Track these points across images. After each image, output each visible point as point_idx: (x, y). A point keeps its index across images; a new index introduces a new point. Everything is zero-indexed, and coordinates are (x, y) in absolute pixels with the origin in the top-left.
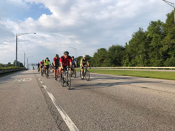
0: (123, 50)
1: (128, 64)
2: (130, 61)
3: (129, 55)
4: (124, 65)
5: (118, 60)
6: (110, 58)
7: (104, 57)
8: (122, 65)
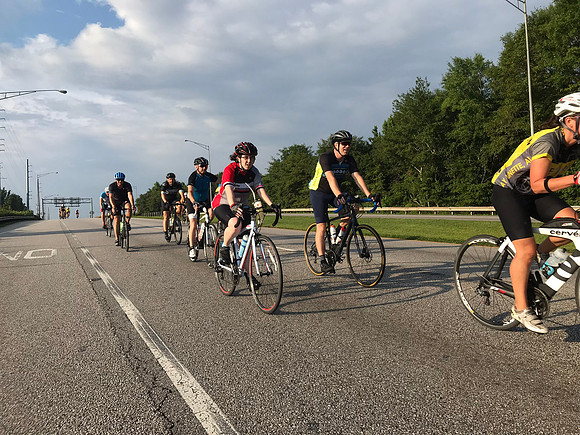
0: (364, 153)
2: (387, 187)
3: (384, 167)
7: (303, 173)
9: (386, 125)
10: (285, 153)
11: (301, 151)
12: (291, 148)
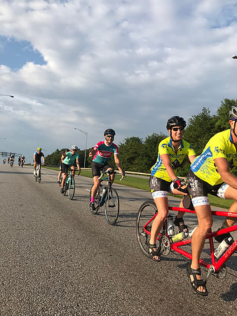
6: (146, 156)
7: (136, 153)
10: (128, 141)
11: (136, 140)
12: (131, 138)
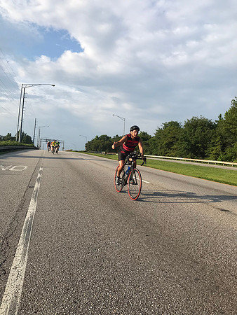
0: (211, 128)
1: (218, 155)
2: (223, 150)
3: (223, 138)
4: (211, 156)
5: (200, 145)
6: (186, 140)
7: (174, 137)
8: (208, 156)
9: (227, 114)
10: (166, 125)
11: (175, 124)
12: (169, 123)
